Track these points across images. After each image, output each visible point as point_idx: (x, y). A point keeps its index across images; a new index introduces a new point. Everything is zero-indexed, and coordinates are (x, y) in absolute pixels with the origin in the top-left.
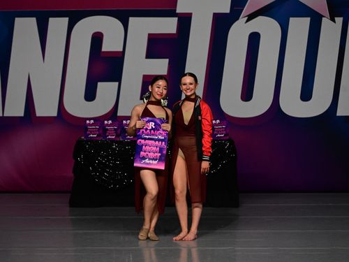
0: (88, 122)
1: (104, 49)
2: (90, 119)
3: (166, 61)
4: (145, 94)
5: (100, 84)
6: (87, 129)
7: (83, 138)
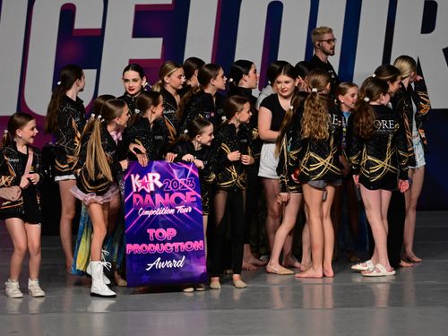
1: (77, 26)
3: (159, 41)
7: (51, 143)
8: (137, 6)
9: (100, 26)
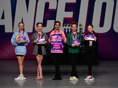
1: (49, 8)
3: (72, 12)
5: (48, 21)
8: (66, 3)
9: (56, 8)
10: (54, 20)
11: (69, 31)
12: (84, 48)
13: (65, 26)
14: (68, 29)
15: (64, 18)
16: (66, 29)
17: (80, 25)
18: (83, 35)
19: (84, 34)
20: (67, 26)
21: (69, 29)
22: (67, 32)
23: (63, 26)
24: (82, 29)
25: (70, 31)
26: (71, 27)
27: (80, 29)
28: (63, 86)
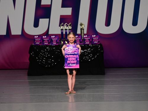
0: (35, 37)
1: (42, 4)
2: (36, 36)
4: (61, 24)
5: (41, 20)
6: (35, 40)
7: (33, 44)
9: (50, 4)
10: (48, 18)
11: (67, 32)
12: (86, 53)
13: (62, 26)
14: (65, 30)
15: (61, 16)
16: (63, 30)
17: (81, 25)
18: (84, 36)
19: (86, 36)
20: (64, 26)
21: (67, 30)
22: (64, 33)
23: (60, 26)
24: (83, 29)
25: (69, 32)
26: (69, 26)
27: (81, 29)
28: (62, 102)
